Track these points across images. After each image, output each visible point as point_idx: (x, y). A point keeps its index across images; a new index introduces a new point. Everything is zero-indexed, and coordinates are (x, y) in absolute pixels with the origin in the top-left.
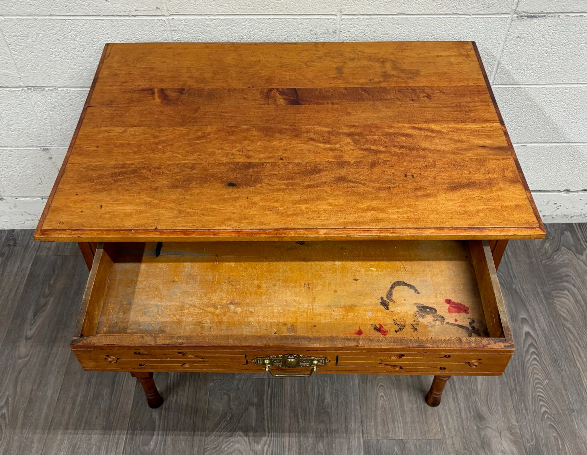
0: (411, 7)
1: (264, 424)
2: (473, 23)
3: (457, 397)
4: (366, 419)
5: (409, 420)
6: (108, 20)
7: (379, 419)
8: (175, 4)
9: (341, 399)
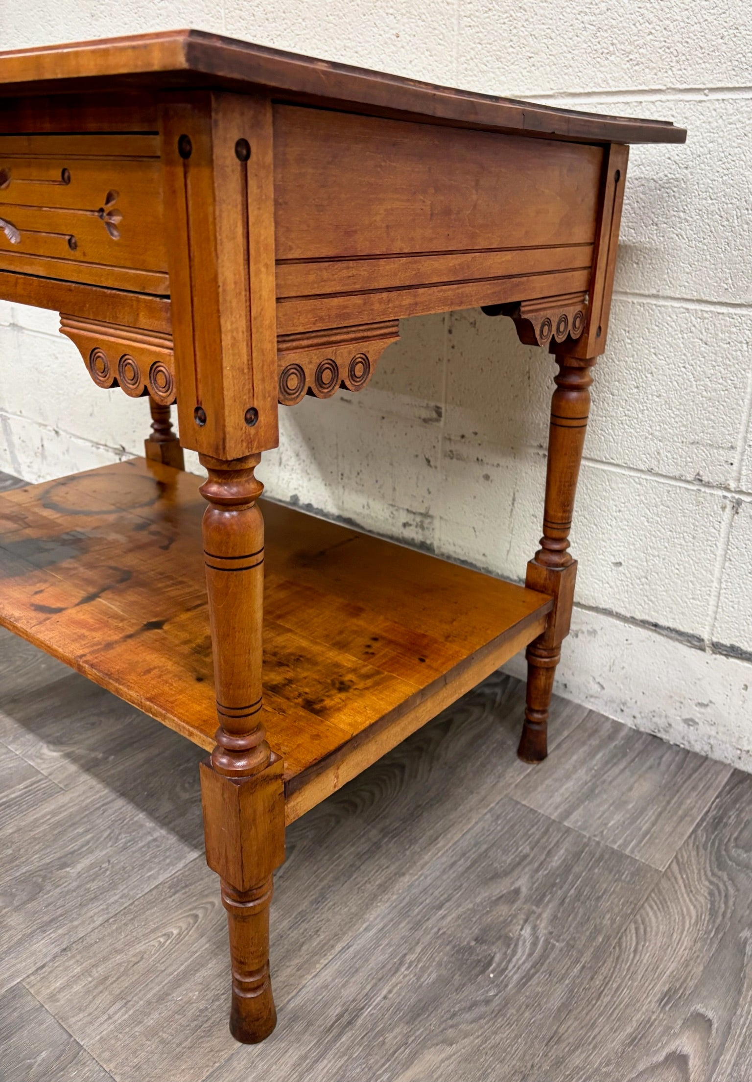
2: (712, 116)
4: (80, 952)
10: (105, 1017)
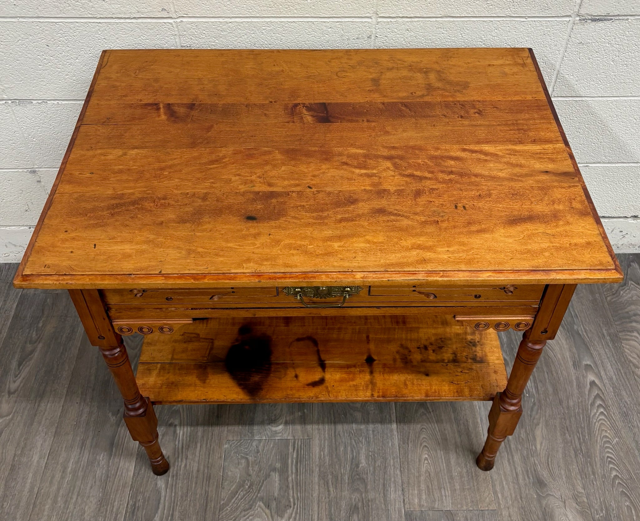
0: (458, 8)
1: (288, 494)
2: (529, 27)
3: (513, 459)
4: (408, 487)
5: (457, 487)
6: (105, 23)
7: (423, 486)
8: (183, 5)
9: (378, 463)
10: (444, 498)
